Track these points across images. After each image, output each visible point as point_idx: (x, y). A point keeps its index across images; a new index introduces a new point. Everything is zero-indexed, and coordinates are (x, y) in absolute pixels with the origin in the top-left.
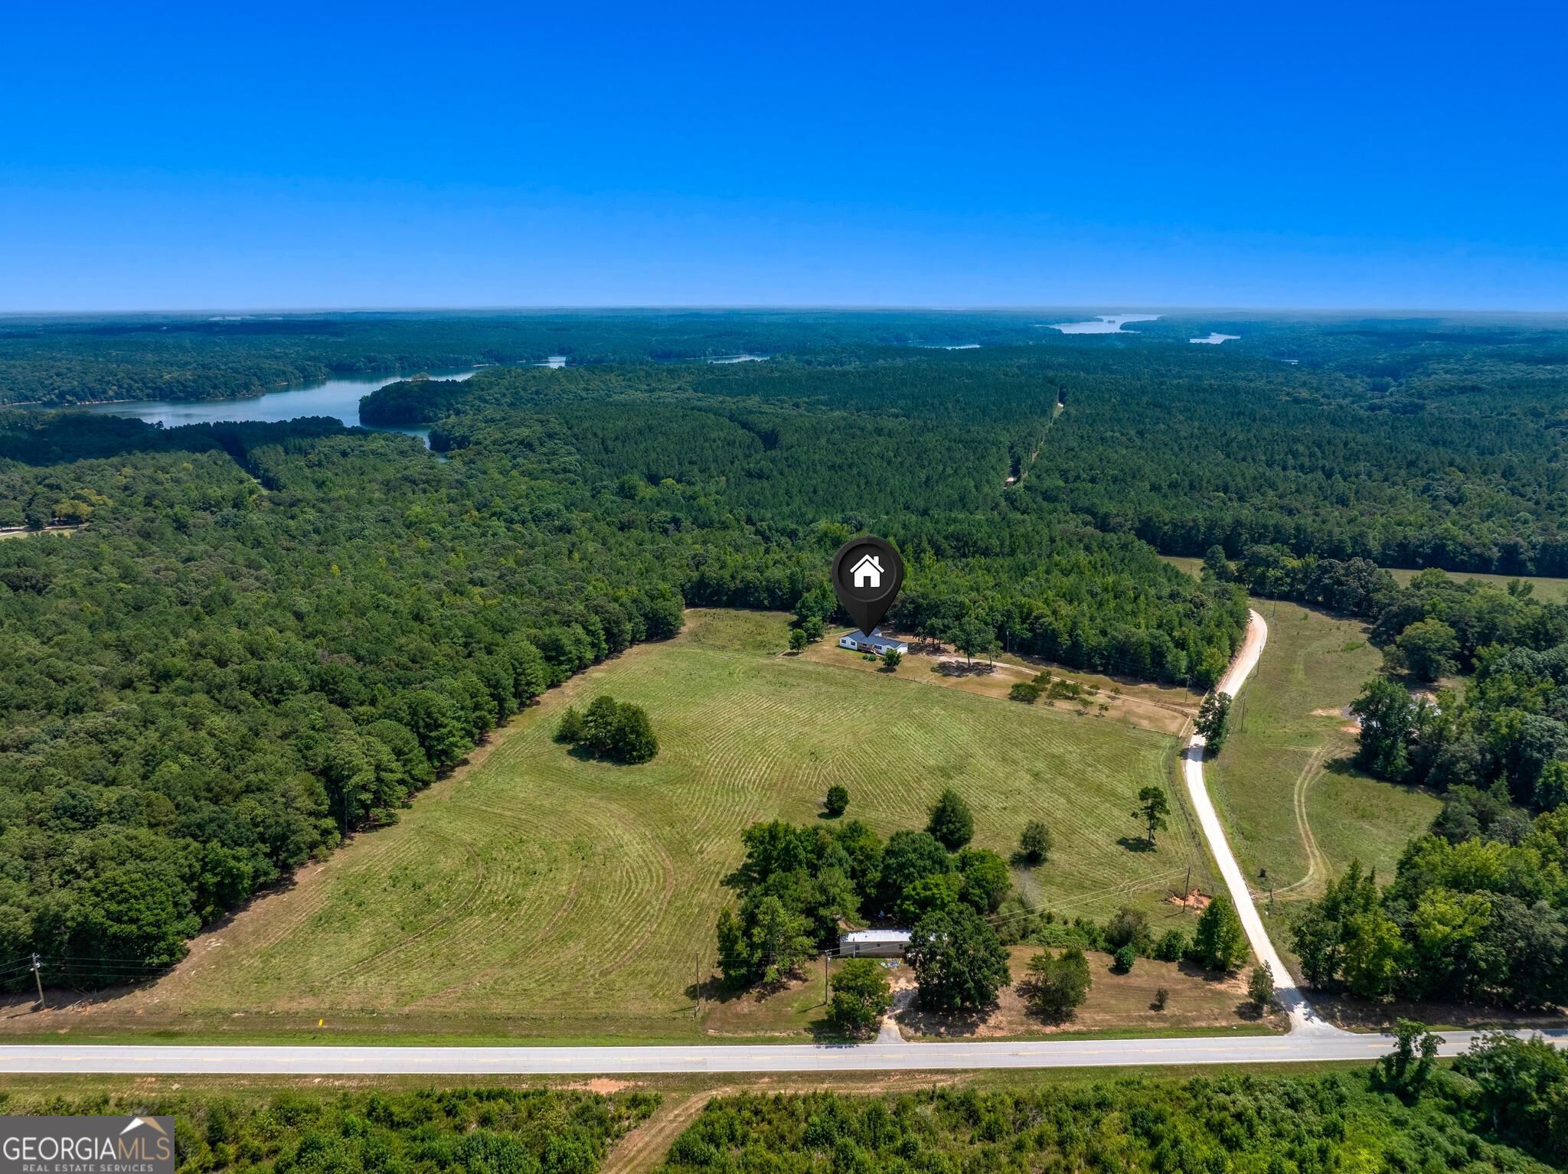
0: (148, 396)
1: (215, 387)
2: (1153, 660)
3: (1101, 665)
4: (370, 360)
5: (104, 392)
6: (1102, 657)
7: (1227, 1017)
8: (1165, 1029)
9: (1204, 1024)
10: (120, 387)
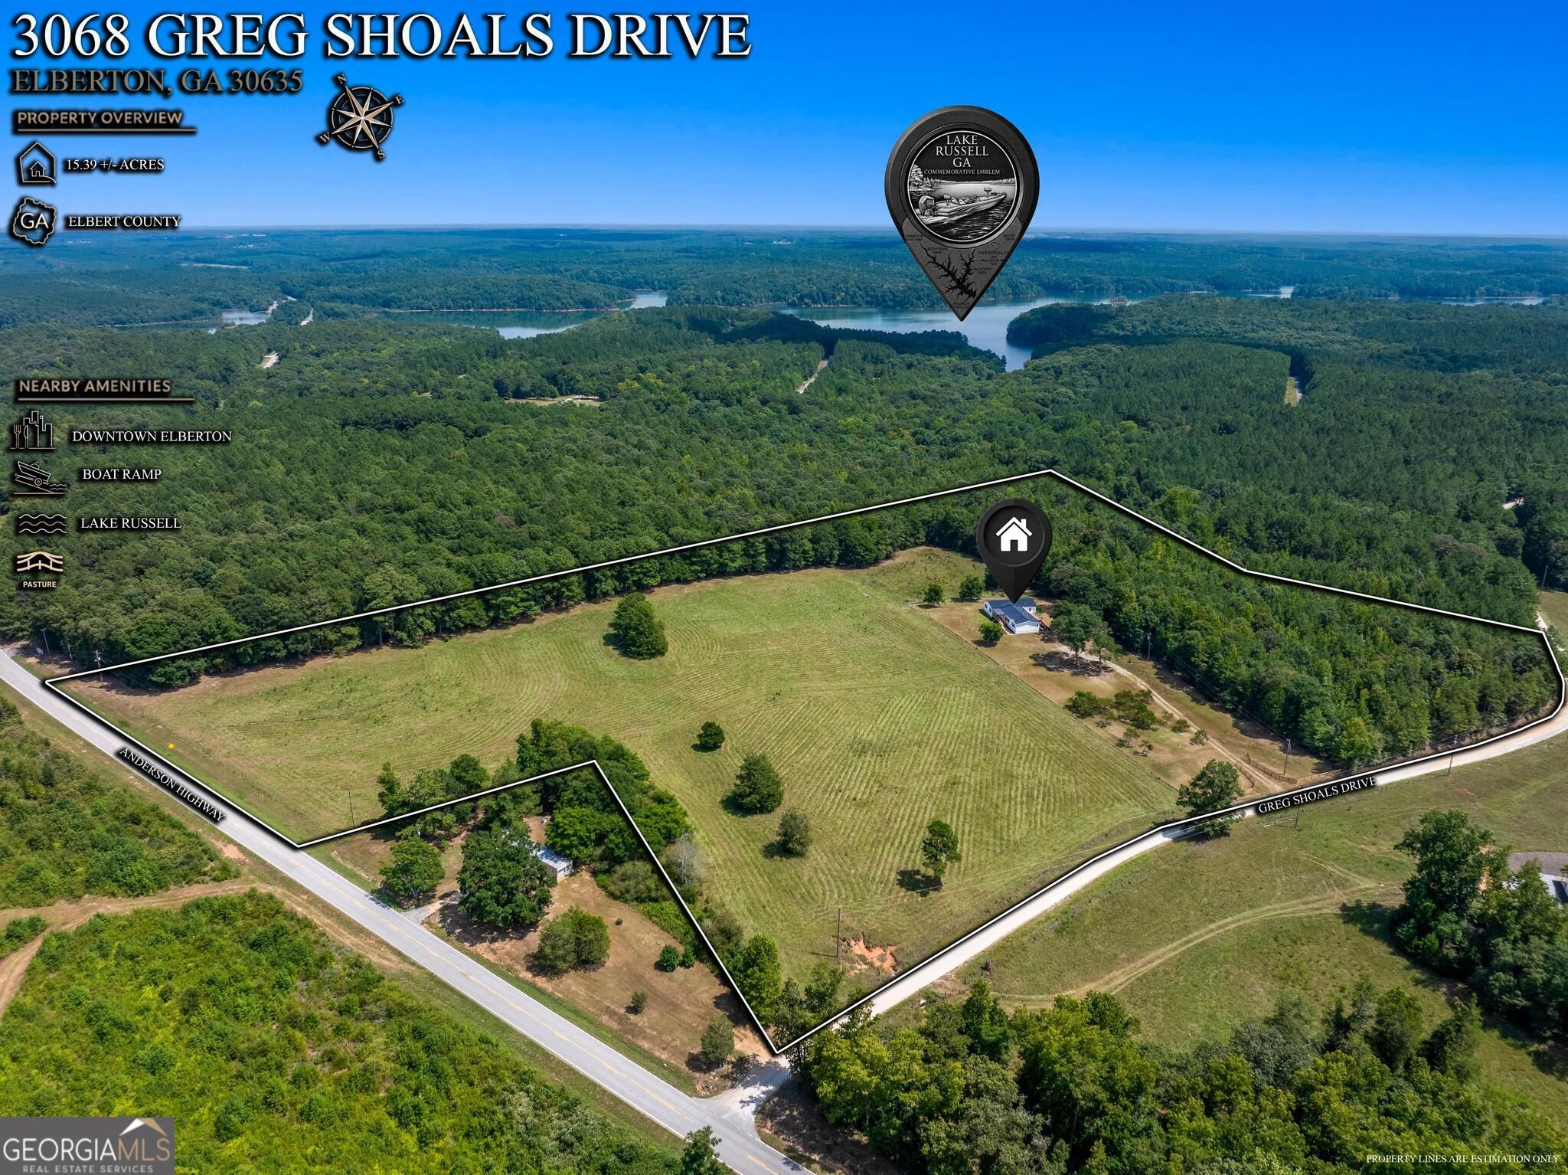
0: (867, 303)
1: (919, 298)
2: (1285, 711)
3: (1232, 702)
4: (1086, 280)
5: (834, 297)
6: (1235, 693)
7: (675, 1051)
8: (610, 1030)
9: (646, 1045)
10: (847, 293)
